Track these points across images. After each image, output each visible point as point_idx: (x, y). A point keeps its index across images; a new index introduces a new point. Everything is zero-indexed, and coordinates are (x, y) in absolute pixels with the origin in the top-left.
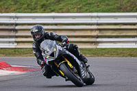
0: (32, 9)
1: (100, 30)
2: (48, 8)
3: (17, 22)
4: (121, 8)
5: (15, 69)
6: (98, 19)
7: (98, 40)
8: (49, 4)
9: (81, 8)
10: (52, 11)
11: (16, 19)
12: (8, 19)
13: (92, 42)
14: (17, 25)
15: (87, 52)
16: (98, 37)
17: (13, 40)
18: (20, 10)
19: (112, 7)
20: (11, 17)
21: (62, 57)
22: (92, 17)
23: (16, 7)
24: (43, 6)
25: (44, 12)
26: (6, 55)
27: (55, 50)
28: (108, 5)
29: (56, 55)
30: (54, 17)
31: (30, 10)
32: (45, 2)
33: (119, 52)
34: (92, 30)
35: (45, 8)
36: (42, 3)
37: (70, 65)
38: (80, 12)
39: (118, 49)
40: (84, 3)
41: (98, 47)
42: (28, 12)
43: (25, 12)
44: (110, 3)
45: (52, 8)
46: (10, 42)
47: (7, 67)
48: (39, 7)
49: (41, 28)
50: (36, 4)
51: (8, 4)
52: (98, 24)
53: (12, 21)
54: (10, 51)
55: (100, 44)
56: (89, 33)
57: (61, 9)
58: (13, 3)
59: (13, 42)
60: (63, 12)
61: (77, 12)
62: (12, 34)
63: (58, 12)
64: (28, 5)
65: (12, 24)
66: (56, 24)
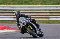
0: (20, 4)
1: (50, 12)
2: (27, 3)
3: (14, 9)
4: (59, 3)
5: (13, 29)
6: (49, 8)
7: (49, 17)
8: (28, 1)
9: (42, 3)
10: (29, 4)
11: (13, 8)
12: (10, 8)
13: (47, 18)
14: (14, 10)
15: (44, 22)
16: (49, 15)
17: (12, 17)
18: (15, 4)
19: (55, 3)
20: (11, 7)
21: (28, 25)
22: (47, 7)
23: (13, 3)
24: (25, 2)
25: (26, 5)
26: (9, 23)
27: (25, 21)
28: (53, 2)
29: (25, 24)
30: (30, 7)
31: (19, 4)
32: (26, 1)
33: (59, 22)
34: (46, 12)
35: (26, 3)
36: (25, 1)
37: (32, 28)
38: (41, 5)
39: (58, 21)
40: (43, 1)
41: (49, 20)
42: (18, 5)
43: (17, 5)
44: (55, 1)
45: (29, 3)
46: (10, 18)
47: (9, 28)
48: (23, 3)
49: (19, 12)
50: (22, 1)
51: (10, 1)
52: (49, 10)
53: (12, 9)
54: (11, 22)
55: (50, 19)
56: (45, 14)
57: (33, 3)
58: (12, 1)
59: (12, 18)
60: (34, 5)
61: (40, 5)
62: (12, 14)
63: (32, 5)
64: (19, 2)
65: (11, 10)
66: (31, 10)
